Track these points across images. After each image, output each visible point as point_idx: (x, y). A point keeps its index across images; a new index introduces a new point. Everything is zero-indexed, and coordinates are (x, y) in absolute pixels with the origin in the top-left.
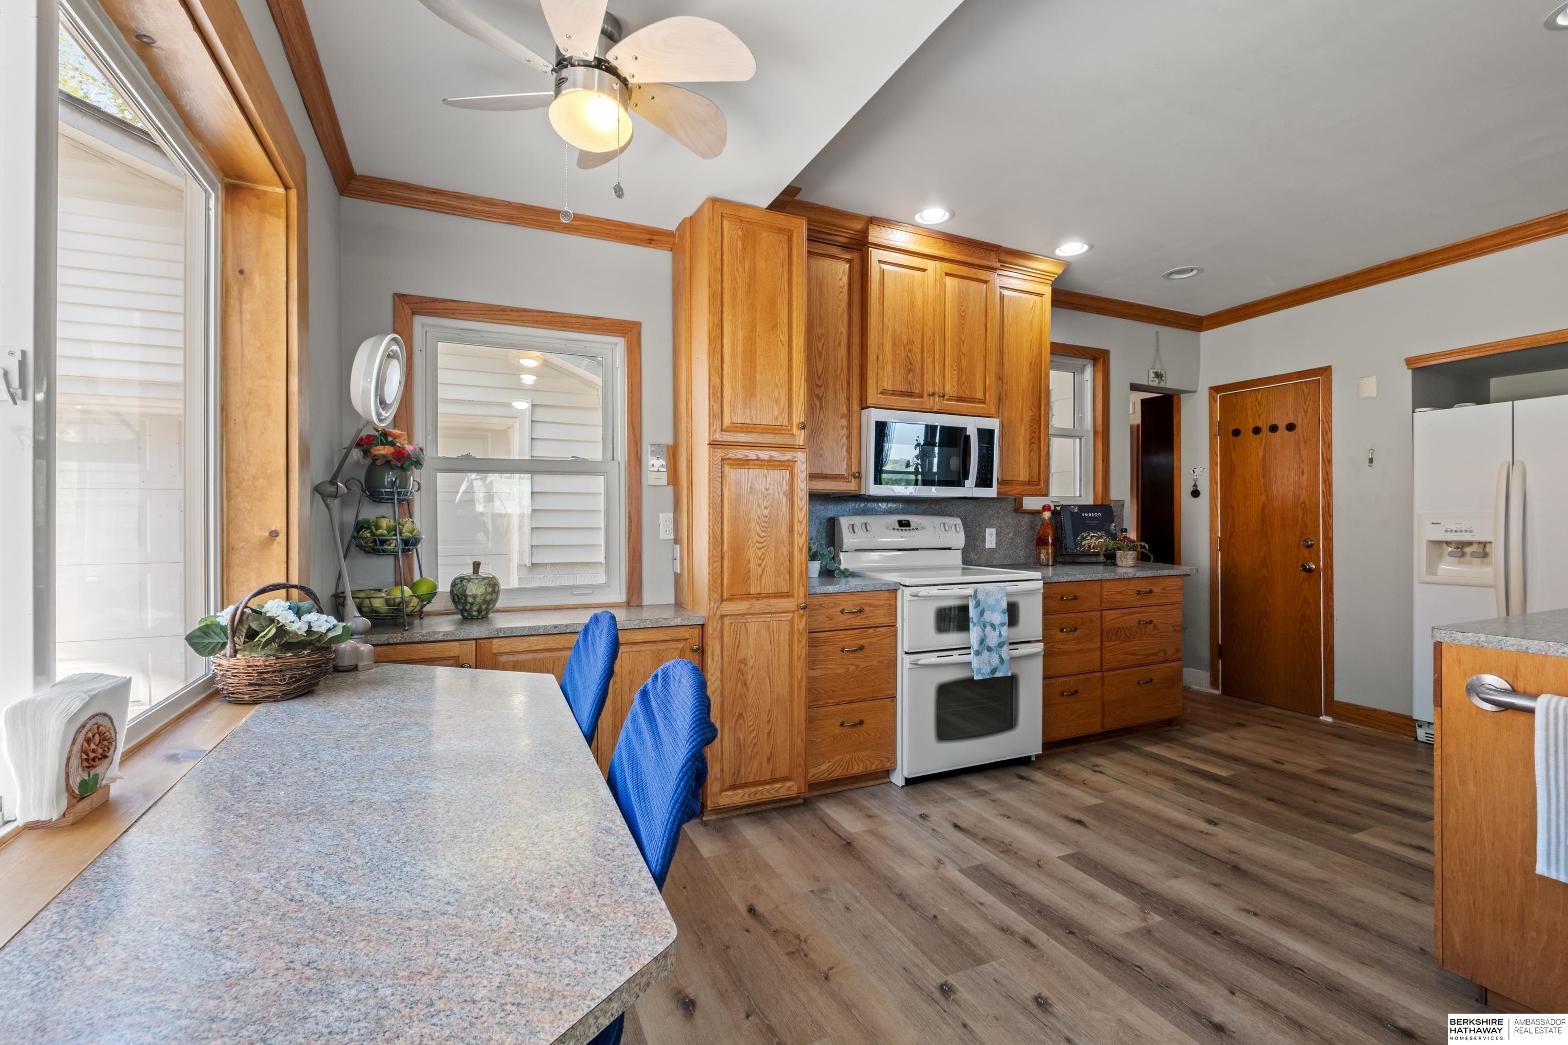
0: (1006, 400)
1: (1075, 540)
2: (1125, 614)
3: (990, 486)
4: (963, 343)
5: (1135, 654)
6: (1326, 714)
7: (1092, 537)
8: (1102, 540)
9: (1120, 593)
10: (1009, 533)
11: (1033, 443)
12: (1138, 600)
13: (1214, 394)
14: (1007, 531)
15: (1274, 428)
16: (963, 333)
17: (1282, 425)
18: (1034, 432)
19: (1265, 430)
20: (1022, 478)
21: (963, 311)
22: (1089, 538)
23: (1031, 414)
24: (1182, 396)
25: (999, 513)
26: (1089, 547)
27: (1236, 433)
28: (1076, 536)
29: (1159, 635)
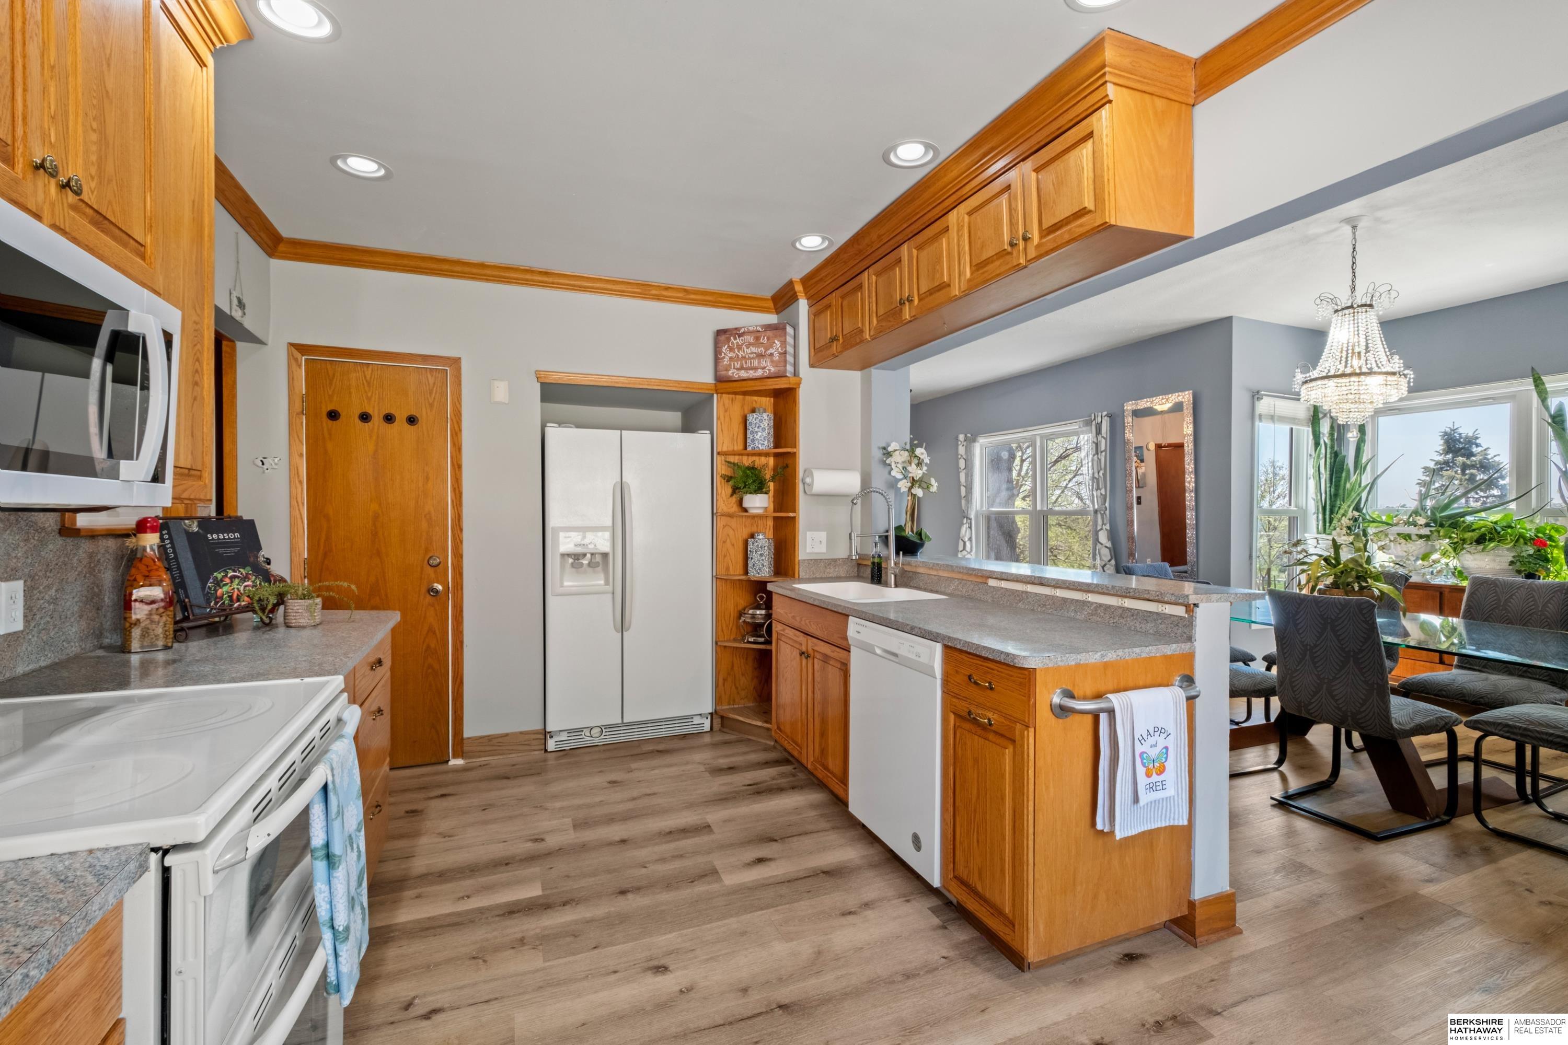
1: (203, 588)
3: (163, 477)
6: (455, 757)
7: (232, 578)
8: (249, 583)
9: (364, 675)
11: (197, 384)
12: (373, 680)
13: (298, 355)
15: (389, 418)
17: (400, 415)
18: (198, 360)
19: (377, 419)
22: (227, 580)
23: (195, 316)
24: (240, 346)
25: (27, 540)
26: (231, 597)
27: (333, 415)
28: (204, 582)
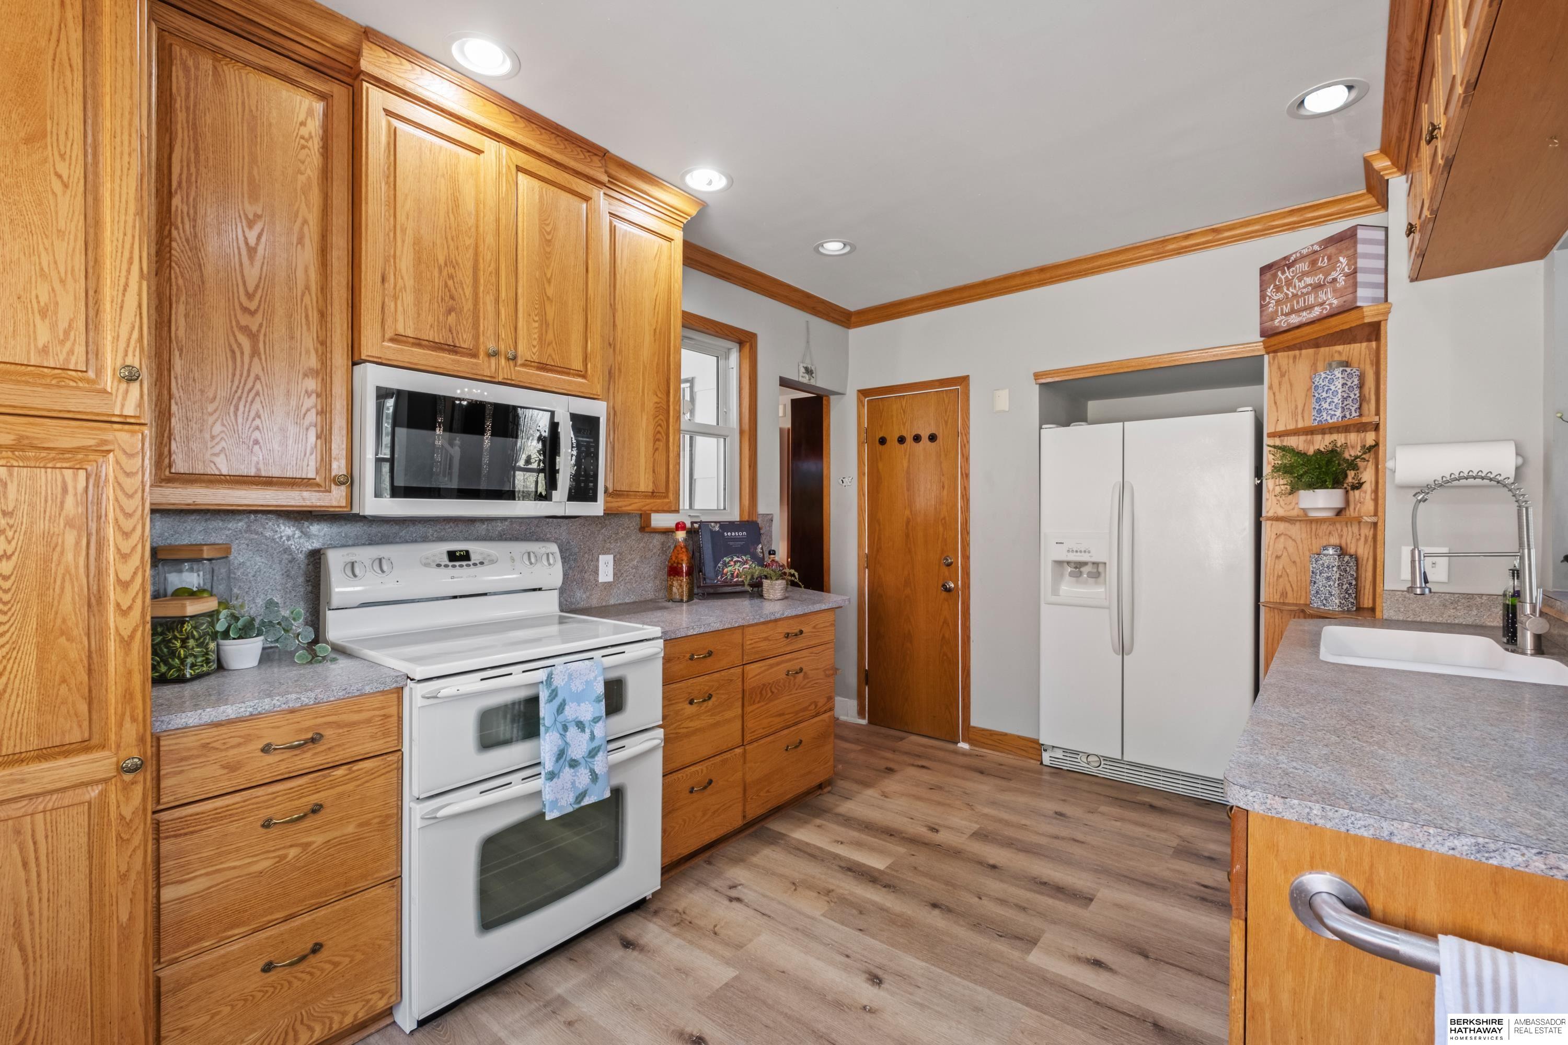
0: (619, 376)
1: (715, 567)
2: (771, 666)
3: (594, 499)
4: (549, 281)
5: (783, 714)
6: (964, 741)
7: (736, 562)
8: (747, 566)
9: (766, 639)
10: (632, 560)
11: (658, 440)
12: (787, 645)
13: (862, 398)
14: (629, 557)
15: (917, 438)
16: (548, 267)
17: (925, 435)
18: (660, 425)
19: (909, 440)
20: (642, 488)
21: (549, 233)
22: (732, 563)
23: (656, 399)
24: (832, 397)
25: (617, 533)
26: (732, 575)
27: (883, 441)
28: (716, 562)
29: (809, 685)
